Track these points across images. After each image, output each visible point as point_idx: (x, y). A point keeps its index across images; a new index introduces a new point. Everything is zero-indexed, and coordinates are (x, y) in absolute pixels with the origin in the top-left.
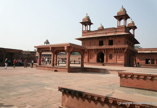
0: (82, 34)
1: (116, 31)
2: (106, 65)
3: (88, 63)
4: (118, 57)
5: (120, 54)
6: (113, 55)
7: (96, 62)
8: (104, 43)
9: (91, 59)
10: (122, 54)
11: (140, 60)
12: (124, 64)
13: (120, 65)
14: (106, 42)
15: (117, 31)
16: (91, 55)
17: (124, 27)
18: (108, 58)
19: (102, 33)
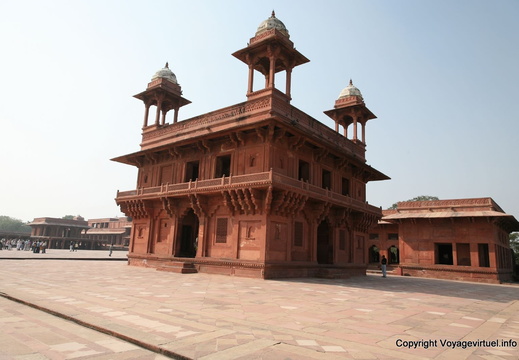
0: (144, 139)
1: (242, 115)
2: (204, 268)
3: (148, 259)
4: (244, 231)
5: (251, 217)
6: (230, 222)
7: (170, 255)
8: (201, 170)
9: (159, 240)
10: (257, 217)
11: (415, 248)
12: (266, 268)
13: (250, 271)
14: (208, 165)
15: (246, 114)
16: (163, 225)
17: (270, 93)
18: (213, 237)
19: (197, 128)
